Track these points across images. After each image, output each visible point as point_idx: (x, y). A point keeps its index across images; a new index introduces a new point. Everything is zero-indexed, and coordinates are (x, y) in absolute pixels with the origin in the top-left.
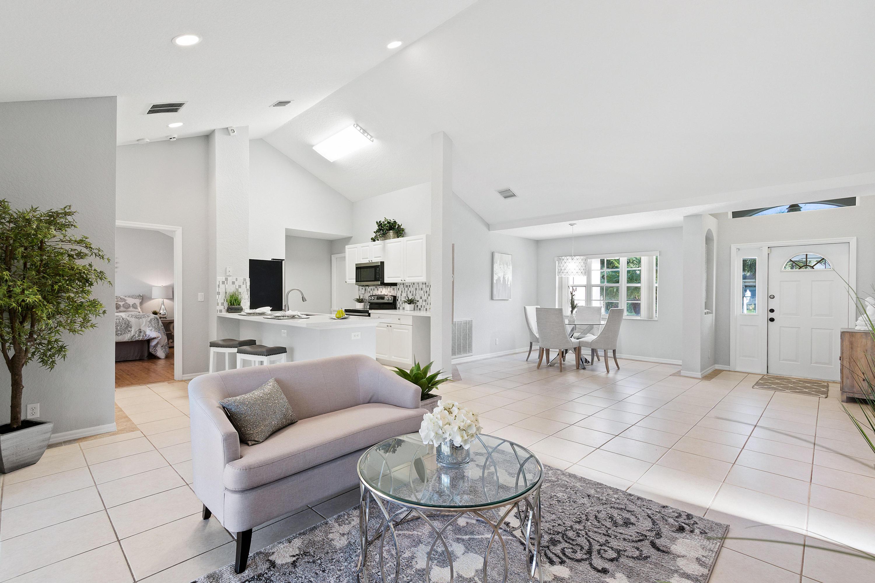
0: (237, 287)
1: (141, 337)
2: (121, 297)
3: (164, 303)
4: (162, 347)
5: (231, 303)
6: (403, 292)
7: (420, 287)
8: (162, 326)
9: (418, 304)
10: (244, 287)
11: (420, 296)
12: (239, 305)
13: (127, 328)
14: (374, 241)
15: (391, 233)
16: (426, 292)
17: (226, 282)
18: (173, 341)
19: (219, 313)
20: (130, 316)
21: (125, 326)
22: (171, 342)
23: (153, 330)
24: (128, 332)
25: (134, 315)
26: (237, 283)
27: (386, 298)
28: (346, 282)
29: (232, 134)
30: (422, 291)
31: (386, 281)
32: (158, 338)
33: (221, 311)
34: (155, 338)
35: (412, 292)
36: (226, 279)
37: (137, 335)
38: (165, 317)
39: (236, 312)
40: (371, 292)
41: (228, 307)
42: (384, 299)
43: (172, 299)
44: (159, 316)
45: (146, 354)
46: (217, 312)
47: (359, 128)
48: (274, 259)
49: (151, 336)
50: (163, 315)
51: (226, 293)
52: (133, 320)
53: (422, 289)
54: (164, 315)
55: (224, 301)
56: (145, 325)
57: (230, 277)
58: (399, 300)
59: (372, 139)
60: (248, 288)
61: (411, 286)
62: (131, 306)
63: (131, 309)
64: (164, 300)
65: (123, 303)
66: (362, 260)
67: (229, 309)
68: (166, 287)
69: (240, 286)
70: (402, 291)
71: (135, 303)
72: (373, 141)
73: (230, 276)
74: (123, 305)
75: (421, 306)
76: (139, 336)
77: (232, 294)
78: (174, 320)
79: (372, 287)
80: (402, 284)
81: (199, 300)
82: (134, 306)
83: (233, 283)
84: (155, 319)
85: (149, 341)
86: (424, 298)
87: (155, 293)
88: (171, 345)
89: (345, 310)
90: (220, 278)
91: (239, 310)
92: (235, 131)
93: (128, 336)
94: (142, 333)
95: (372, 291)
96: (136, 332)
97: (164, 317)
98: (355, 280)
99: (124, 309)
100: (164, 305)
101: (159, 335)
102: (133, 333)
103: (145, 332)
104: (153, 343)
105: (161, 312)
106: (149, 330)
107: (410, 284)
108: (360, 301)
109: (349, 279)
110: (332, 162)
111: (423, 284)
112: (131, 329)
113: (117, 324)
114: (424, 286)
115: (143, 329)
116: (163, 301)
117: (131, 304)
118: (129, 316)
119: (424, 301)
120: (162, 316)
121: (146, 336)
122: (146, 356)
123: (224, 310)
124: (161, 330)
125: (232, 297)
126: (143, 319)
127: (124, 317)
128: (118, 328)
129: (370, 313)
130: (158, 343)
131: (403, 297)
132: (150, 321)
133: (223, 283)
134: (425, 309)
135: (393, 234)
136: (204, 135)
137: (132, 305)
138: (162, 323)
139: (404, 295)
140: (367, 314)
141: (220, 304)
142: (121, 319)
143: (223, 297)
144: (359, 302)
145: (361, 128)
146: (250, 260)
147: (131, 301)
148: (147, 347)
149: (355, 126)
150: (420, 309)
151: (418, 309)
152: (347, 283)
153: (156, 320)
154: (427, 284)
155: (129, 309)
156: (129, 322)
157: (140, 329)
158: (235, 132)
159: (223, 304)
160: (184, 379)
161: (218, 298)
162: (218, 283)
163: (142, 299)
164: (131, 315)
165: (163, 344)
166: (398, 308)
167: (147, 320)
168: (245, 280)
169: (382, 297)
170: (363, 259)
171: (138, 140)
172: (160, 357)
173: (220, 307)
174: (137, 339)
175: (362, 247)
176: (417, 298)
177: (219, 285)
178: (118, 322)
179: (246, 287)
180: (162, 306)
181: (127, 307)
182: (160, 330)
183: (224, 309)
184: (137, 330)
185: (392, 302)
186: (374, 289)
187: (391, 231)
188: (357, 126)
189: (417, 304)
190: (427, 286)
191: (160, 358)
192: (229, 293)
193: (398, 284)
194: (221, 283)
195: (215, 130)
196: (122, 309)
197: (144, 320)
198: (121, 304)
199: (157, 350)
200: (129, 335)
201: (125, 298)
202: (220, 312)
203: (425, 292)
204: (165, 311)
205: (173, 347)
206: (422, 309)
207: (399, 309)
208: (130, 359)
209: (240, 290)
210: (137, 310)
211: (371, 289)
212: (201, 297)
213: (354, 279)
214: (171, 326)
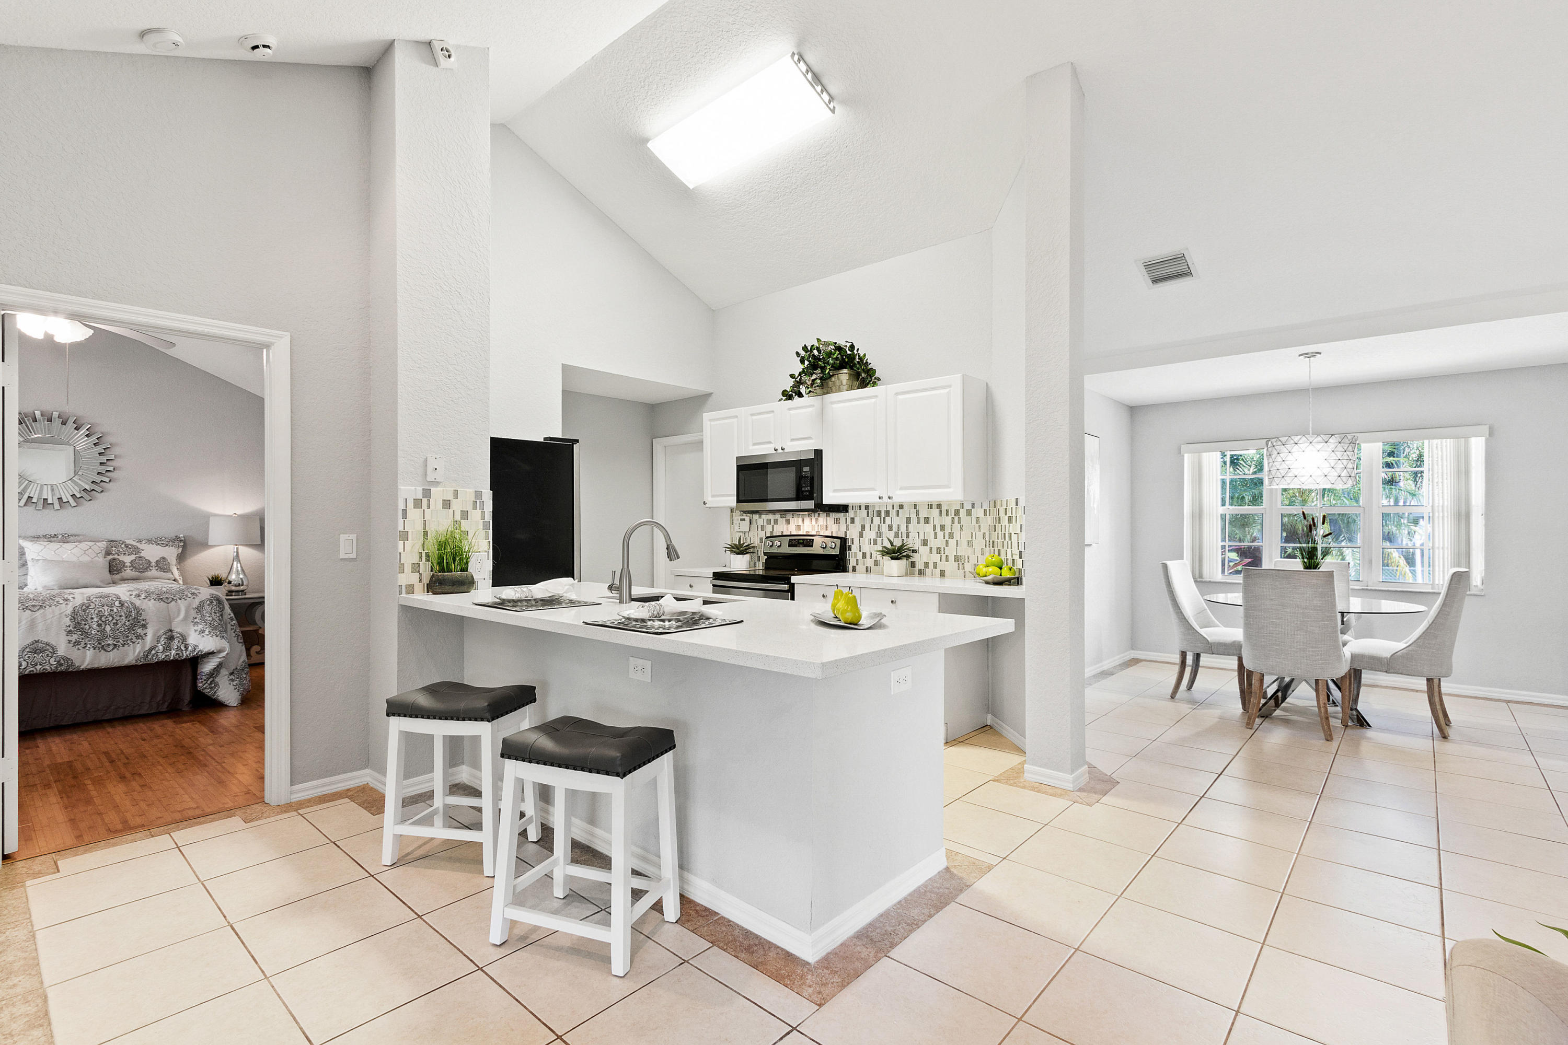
0: (458, 518)
1: (173, 652)
2: (128, 542)
3: (238, 557)
4: (232, 674)
5: (440, 563)
6: (867, 527)
7: (922, 515)
8: (232, 620)
9: (916, 558)
10: (475, 515)
11: (922, 537)
12: (464, 570)
13: (132, 628)
14: (789, 397)
15: (844, 374)
16: (943, 528)
17: (425, 501)
18: (263, 648)
19: (404, 595)
20: (143, 596)
21: (127, 623)
22: (257, 653)
23: (207, 632)
24: (134, 640)
25: (153, 593)
26: (457, 506)
27: (818, 541)
28: (705, 503)
29: (443, 61)
30: (929, 528)
31: (826, 501)
32: (220, 651)
33: (410, 589)
34: (213, 653)
35: (895, 529)
36: (427, 493)
37: (161, 648)
38: (242, 591)
39: (456, 590)
40: (769, 528)
41: (432, 576)
42: (812, 546)
43: (260, 545)
44: (227, 588)
45: (187, 697)
46: (400, 593)
47: (803, 67)
48: (551, 439)
49: (201, 647)
50: (236, 585)
51: (426, 534)
52: (150, 607)
53: (927, 520)
54: (239, 585)
55: (421, 557)
56: (186, 618)
57: (436, 487)
58: (854, 548)
59: (831, 106)
60: (486, 520)
61: (893, 513)
62: (153, 564)
63: (154, 572)
64: (240, 548)
65: (133, 557)
66: (751, 447)
67: (435, 582)
68: (246, 519)
69: (465, 515)
70: (863, 527)
71: (164, 558)
72: (833, 111)
73: (436, 483)
74: (131, 562)
75: (926, 564)
76: (167, 648)
77: (443, 539)
78: (264, 598)
79: (770, 516)
80: (863, 508)
81: (342, 556)
82: (162, 565)
83: (447, 504)
84: (212, 602)
85: (195, 661)
86: (934, 543)
87: (216, 532)
88: (255, 659)
89: (714, 573)
90: (408, 490)
91: (464, 584)
92: (452, 53)
93: (134, 653)
94: (176, 641)
95: (771, 526)
96: (159, 637)
97: (238, 591)
98: (735, 498)
99: (134, 574)
100: (238, 560)
101: (225, 644)
102: (149, 640)
103: (184, 639)
104: (208, 667)
105: (233, 577)
106: (196, 631)
107: (890, 508)
108: (739, 549)
109: (713, 496)
110: (691, 187)
111: (930, 506)
112: (145, 631)
113: (103, 619)
114: (935, 511)
115: (178, 629)
116: (237, 552)
117: (153, 560)
118: (139, 596)
119: (934, 550)
120: (234, 588)
121: (187, 649)
122: (186, 702)
123: (419, 587)
124: (229, 629)
125: (442, 545)
126: (179, 601)
127: (125, 597)
128: (108, 628)
129: (794, 584)
130: (220, 666)
131: (867, 542)
132: (200, 608)
133: (418, 504)
134: (937, 572)
135: (850, 378)
136: (358, 65)
137: (157, 562)
138: (231, 606)
139: (870, 534)
140: (786, 587)
141: (408, 568)
142: (117, 603)
143: (418, 548)
144: (738, 554)
145: (809, 69)
146: (492, 438)
147: (152, 553)
148: (189, 678)
149: (796, 57)
150: (921, 573)
151: (916, 573)
152: (707, 505)
153: (215, 603)
154: (944, 509)
155: (149, 574)
156: (139, 611)
157: (171, 631)
158: (452, 59)
159: (416, 568)
160: (296, 797)
161: (401, 550)
162: (401, 506)
163: (184, 547)
164: (146, 592)
165: (234, 667)
166: (850, 568)
167: (190, 605)
168: (478, 494)
169: (807, 542)
170: (754, 444)
171: (143, 34)
172: (227, 703)
173: (408, 578)
174: (162, 657)
175: (752, 415)
176: (914, 542)
177: (405, 512)
178: (106, 613)
179: (483, 517)
180: (235, 563)
181: (142, 568)
182: (226, 631)
183: (420, 581)
184: (162, 632)
185: (837, 552)
186: (776, 522)
187: (845, 371)
188: (799, 60)
189: (912, 560)
190: (944, 513)
191: (226, 706)
192: (434, 533)
193: (850, 508)
194: (411, 504)
195: (392, 43)
196: (128, 572)
197: (182, 604)
198: (127, 559)
199: (217, 685)
200: (138, 648)
201: (138, 545)
202: (407, 593)
203: (938, 528)
204: (241, 576)
205: (262, 664)
206: (928, 571)
207: (854, 569)
208: (143, 712)
209: (465, 525)
210: (169, 575)
211: (769, 522)
212: (347, 545)
213: (731, 495)
214: (256, 615)
